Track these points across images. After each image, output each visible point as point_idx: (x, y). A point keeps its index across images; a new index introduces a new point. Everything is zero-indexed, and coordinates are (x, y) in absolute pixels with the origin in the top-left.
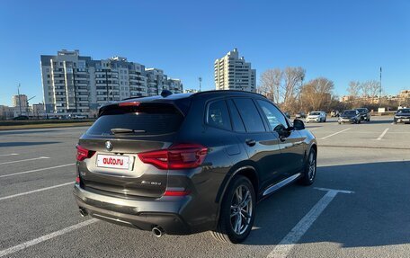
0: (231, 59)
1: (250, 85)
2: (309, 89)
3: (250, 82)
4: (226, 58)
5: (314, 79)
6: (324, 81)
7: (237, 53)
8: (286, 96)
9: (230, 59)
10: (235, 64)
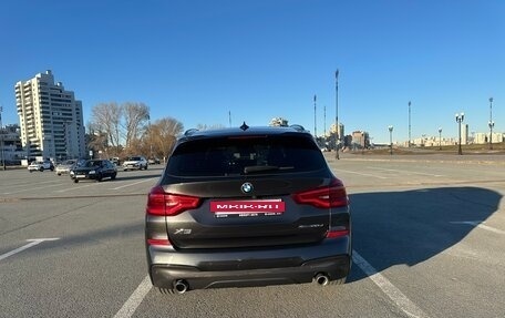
0: (42, 83)
1: (75, 120)
2: (155, 129)
3: (74, 117)
4: (35, 81)
5: (161, 119)
6: (172, 122)
7: (51, 76)
8: (129, 137)
9: (40, 83)
10: (49, 91)
